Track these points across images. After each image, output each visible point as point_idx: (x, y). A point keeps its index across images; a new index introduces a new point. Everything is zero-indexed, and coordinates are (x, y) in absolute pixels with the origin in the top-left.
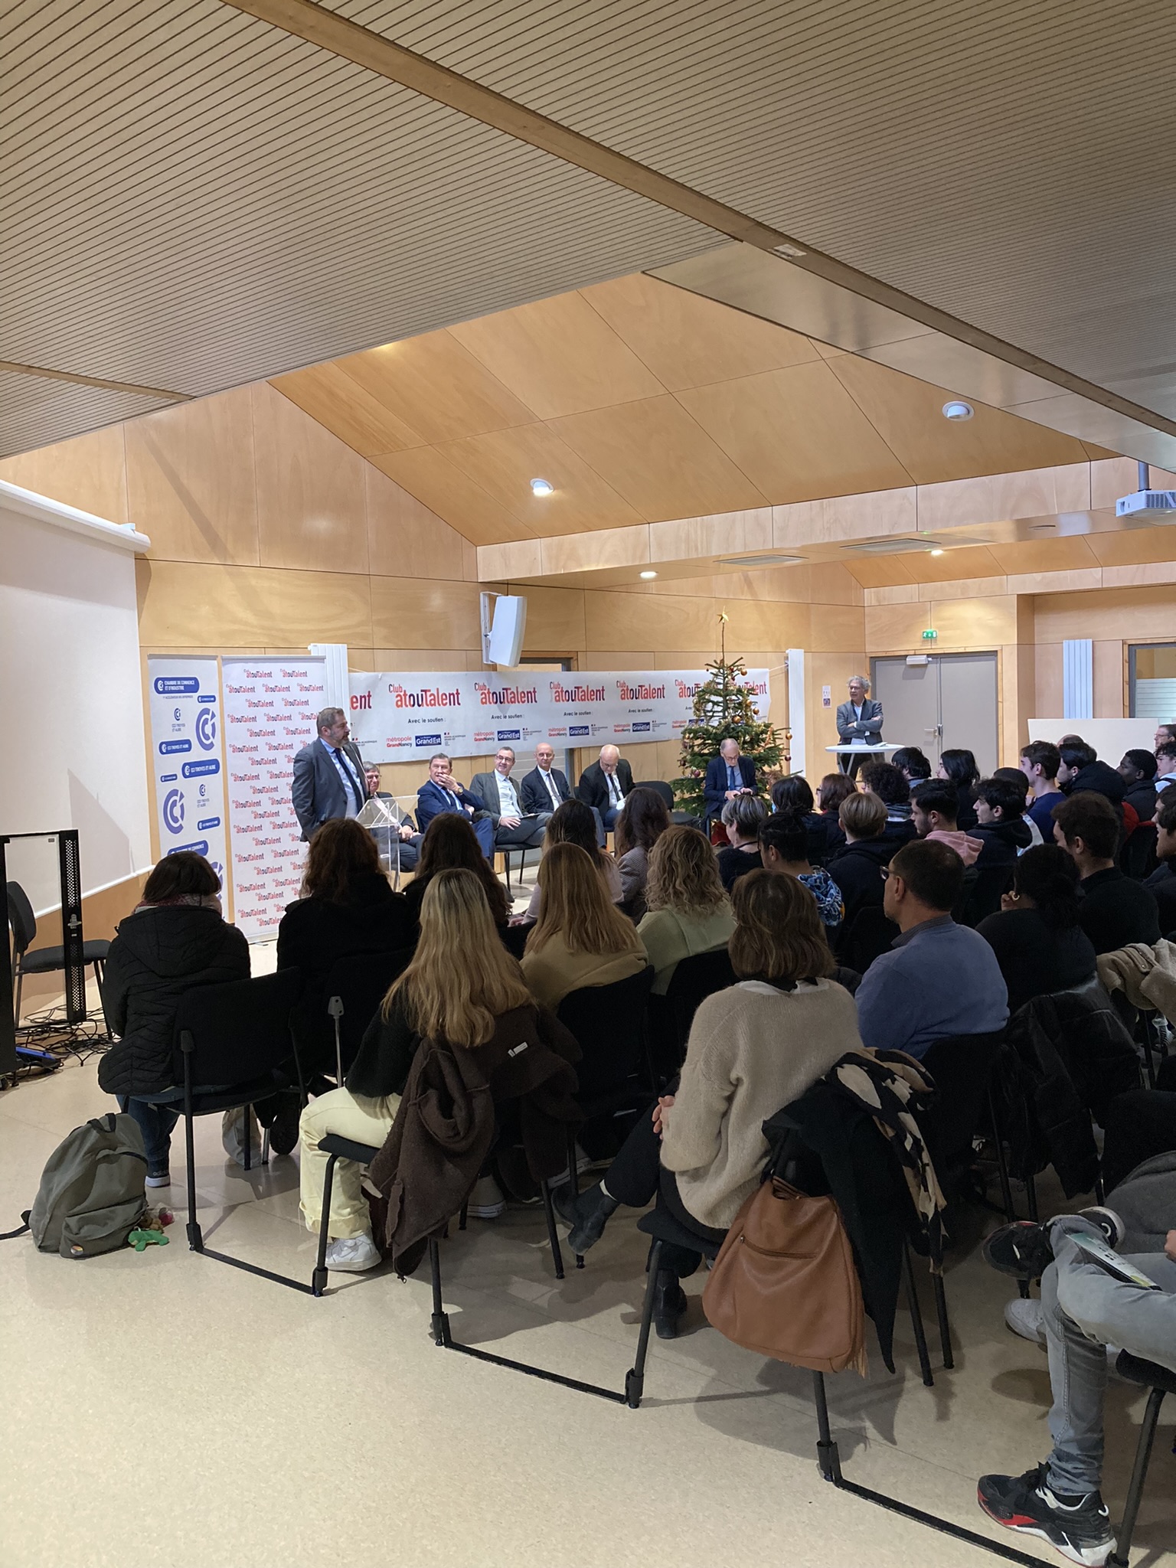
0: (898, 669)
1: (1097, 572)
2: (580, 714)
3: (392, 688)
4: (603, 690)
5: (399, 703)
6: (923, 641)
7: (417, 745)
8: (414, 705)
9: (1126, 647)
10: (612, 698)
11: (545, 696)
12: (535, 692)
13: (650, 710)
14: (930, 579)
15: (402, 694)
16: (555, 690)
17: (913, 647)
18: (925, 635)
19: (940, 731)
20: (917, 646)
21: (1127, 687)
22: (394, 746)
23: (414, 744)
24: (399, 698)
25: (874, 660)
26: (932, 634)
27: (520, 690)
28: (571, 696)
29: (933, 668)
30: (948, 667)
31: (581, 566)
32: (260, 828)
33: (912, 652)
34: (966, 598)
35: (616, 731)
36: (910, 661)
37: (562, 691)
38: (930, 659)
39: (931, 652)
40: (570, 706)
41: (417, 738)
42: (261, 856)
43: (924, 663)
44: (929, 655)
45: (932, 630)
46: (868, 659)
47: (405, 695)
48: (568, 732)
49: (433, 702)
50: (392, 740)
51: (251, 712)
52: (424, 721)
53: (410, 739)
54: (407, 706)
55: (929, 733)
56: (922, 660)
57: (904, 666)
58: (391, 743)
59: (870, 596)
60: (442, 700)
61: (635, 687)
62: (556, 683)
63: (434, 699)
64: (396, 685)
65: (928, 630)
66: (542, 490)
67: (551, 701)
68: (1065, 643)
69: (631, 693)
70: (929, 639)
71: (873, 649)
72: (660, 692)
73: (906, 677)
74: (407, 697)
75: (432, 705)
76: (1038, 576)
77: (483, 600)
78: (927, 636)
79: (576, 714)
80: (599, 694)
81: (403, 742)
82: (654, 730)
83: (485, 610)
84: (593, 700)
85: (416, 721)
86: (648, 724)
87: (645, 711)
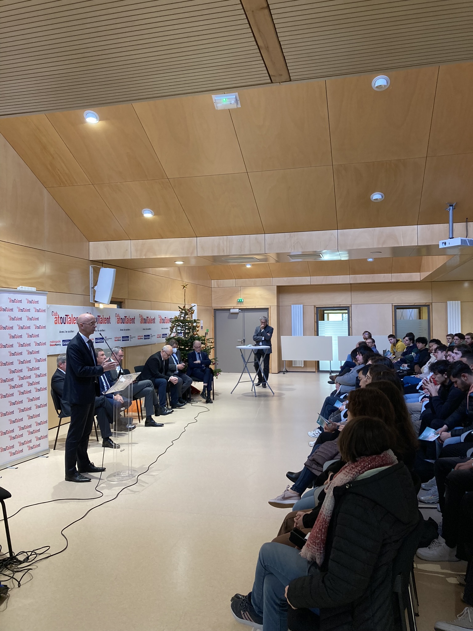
0: (226, 314)
1: (308, 278)
2: (126, 330)
3: (53, 313)
4: (134, 319)
5: (56, 322)
6: (237, 303)
7: (63, 345)
8: (62, 323)
9: (315, 308)
10: (137, 323)
11: (113, 320)
12: (110, 318)
13: (150, 329)
14: (240, 277)
15: (57, 317)
16: (117, 318)
17: (233, 305)
18: (239, 300)
19: (244, 340)
20: (235, 305)
21: (316, 324)
22: (53, 345)
23: (62, 345)
24: (56, 319)
25: (216, 310)
26: (242, 300)
27: (104, 318)
28: (122, 320)
29: (241, 315)
30: (247, 314)
31: (156, 255)
32: (12, 395)
33: (233, 308)
34: (255, 285)
35: (138, 339)
36: (232, 311)
37: (120, 318)
38: (240, 311)
39: (241, 308)
40: (123, 326)
41: (63, 341)
42: (13, 412)
43: (238, 312)
44: (239, 309)
45: (241, 299)
46: (213, 310)
47: (59, 317)
48: (121, 339)
49: (70, 322)
50: (52, 342)
51: (10, 323)
52: (66, 332)
53: (60, 342)
54: (59, 323)
55: (239, 341)
56: (237, 311)
57: (228, 314)
58: (52, 344)
59: (214, 283)
60: (74, 321)
61: (145, 318)
62: (118, 314)
63: (70, 320)
64: (55, 312)
65: (240, 299)
66: (148, 215)
67: (116, 323)
68: (292, 306)
69: (145, 320)
70: (240, 302)
71: (216, 305)
72: (153, 321)
73: (229, 318)
74: (60, 318)
75: (70, 323)
76: (285, 279)
77: (91, 270)
78: (239, 301)
79: (124, 330)
80: (133, 320)
81: (57, 343)
82: (151, 339)
83: (91, 274)
84: (131, 323)
85: (63, 332)
86: (149, 336)
87: (148, 329)
